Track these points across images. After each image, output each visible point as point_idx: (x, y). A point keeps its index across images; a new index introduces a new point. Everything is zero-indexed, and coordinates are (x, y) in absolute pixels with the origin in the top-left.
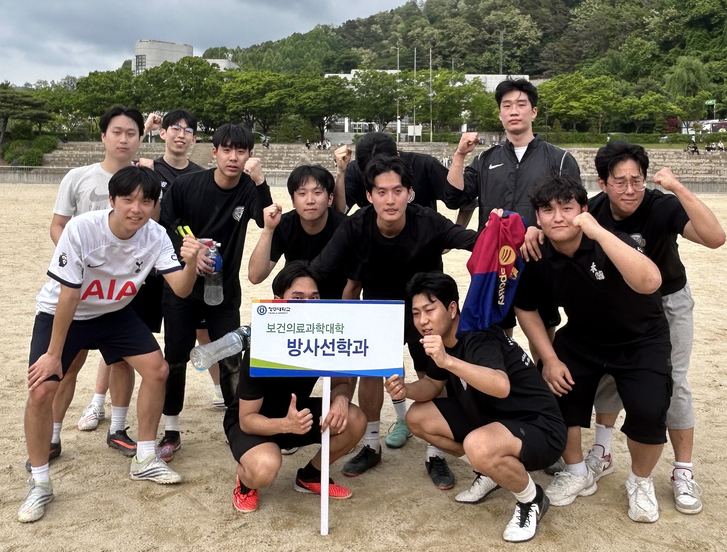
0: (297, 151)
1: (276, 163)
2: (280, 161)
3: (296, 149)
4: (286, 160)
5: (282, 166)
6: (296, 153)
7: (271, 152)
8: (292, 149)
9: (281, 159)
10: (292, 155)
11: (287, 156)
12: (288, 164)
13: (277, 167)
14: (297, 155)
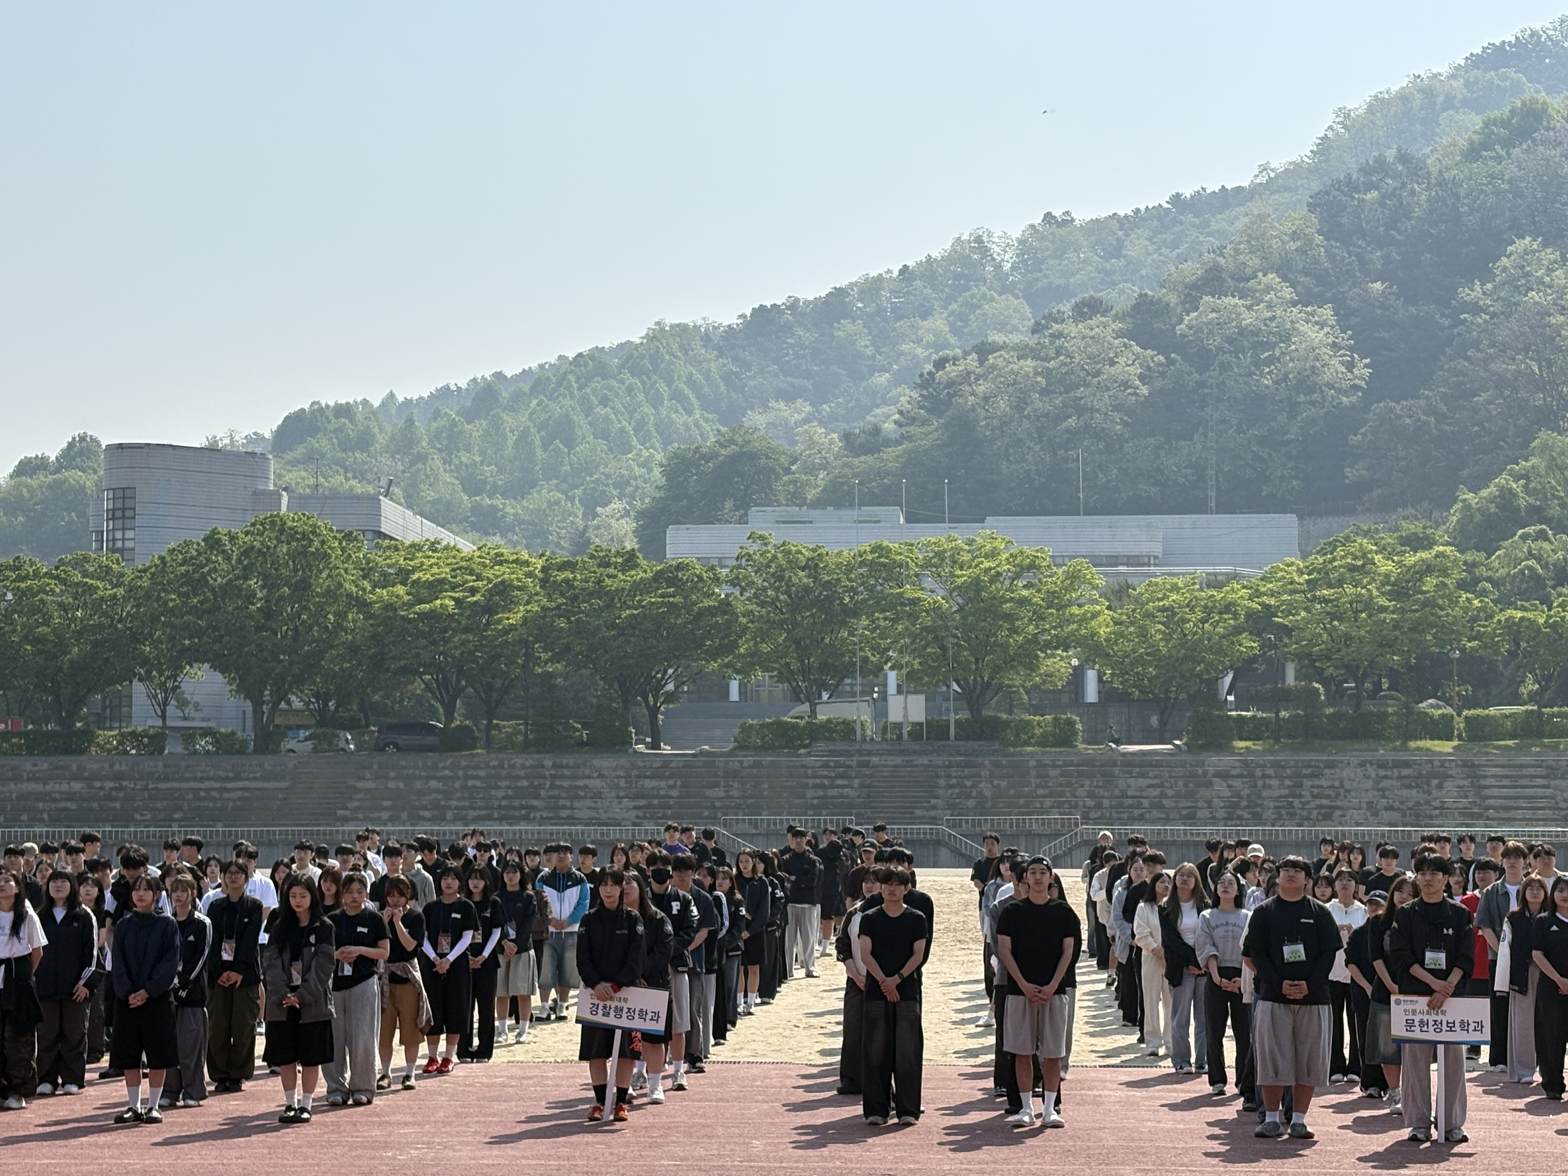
0: (580, 772)
1: (522, 807)
2: (535, 802)
3: (577, 766)
4: (550, 797)
5: (538, 815)
6: (575, 777)
7: (508, 777)
8: (567, 766)
9: (537, 797)
10: (565, 784)
11: (553, 787)
12: (557, 808)
13: (526, 818)
14: (580, 783)
